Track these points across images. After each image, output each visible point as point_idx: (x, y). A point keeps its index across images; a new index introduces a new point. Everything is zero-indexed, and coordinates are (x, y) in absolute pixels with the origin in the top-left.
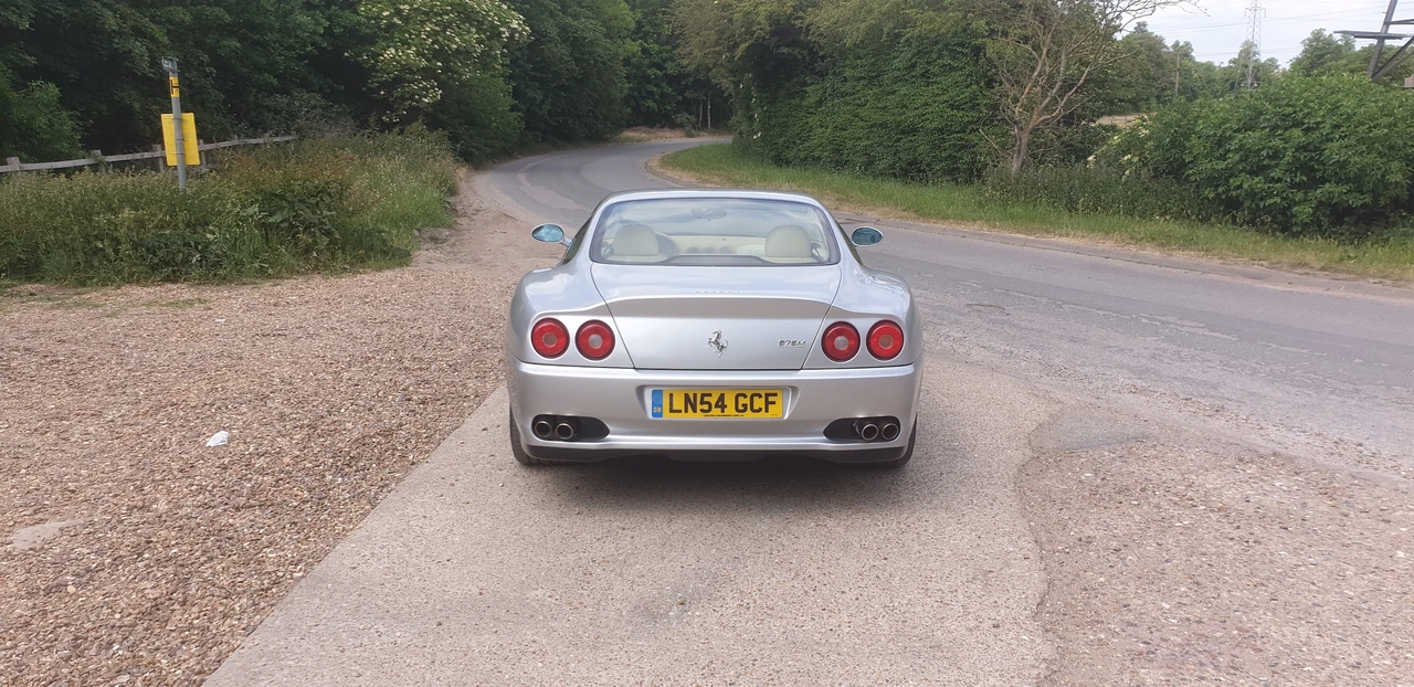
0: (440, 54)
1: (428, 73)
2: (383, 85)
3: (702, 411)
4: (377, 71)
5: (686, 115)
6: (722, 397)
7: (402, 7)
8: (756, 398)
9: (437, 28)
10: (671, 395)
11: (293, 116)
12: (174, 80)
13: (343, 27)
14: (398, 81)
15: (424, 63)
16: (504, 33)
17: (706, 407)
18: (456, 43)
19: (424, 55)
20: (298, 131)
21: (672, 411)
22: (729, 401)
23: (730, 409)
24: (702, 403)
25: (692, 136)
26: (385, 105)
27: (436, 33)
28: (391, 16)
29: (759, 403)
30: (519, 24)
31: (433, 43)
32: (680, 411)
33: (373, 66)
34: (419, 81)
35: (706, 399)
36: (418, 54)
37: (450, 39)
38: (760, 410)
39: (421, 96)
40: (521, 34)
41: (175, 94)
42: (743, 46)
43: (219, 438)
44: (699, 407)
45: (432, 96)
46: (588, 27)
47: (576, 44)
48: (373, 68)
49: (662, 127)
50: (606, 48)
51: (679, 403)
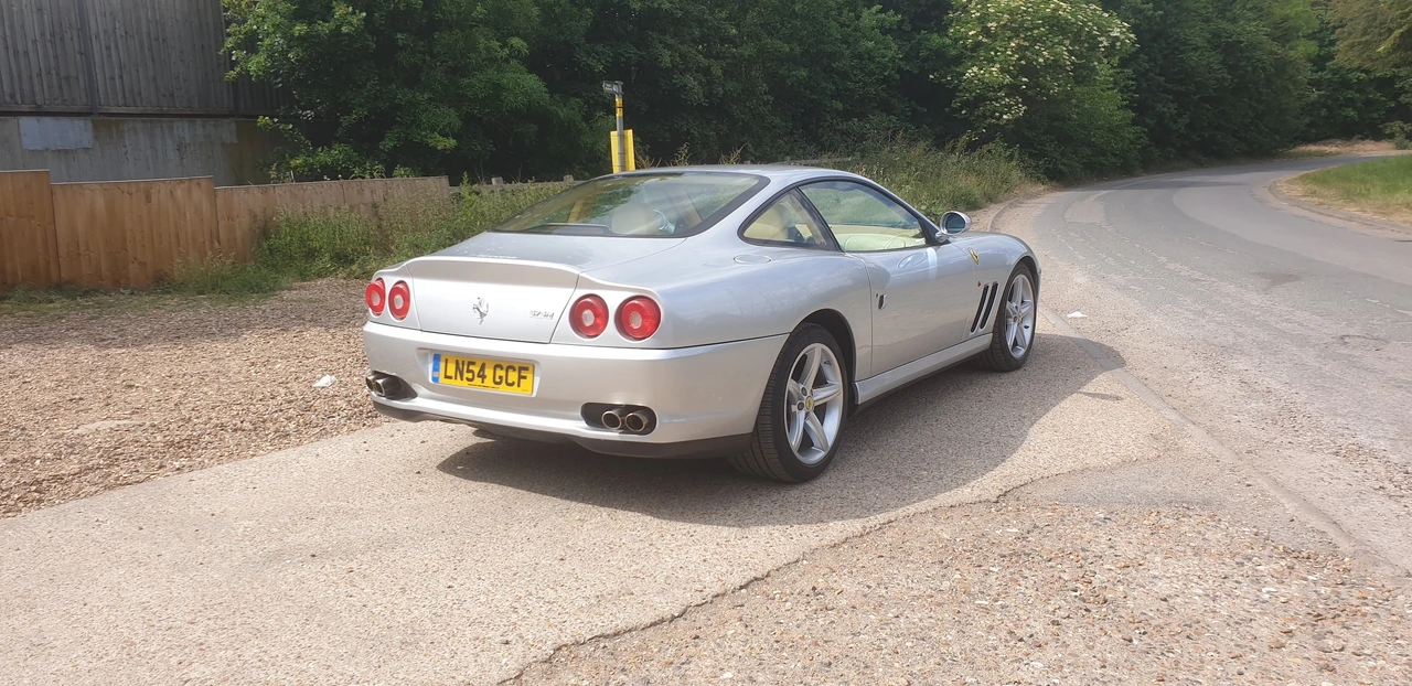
0: (1029, 70)
1: (1012, 90)
2: (965, 104)
3: (467, 379)
4: (960, 91)
5: (1400, 123)
6: (483, 367)
7: (989, 25)
8: (511, 373)
9: (1027, 44)
10: (446, 360)
11: (862, 137)
12: (618, 101)
13: (930, 50)
14: (981, 99)
15: (1008, 79)
16: (1102, 42)
17: (470, 376)
18: (1044, 57)
19: (1009, 72)
20: (862, 151)
21: (446, 377)
22: (489, 372)
23: (489, 381)
24: (468, 371)
25: (1405, 148)
26: (966, 124)
27: (1026, 48)
28: (976, 35)
29: (513, 376)
30: (1122, 33)
31: (1019, 59)
32: (450, 378)
33: (958, 85)
34: (1002, 98)
35: (471, 368)
36: (1002, 70)
37: (1039, 53)
38: (512, 384)
39: (1002, 114)
40: (1123, 42)
41: (619, 113)
42: (1397, 33)
43: (326, 380)
44: (466, 375)
45: (1012, 111)
46: (1252, 30)
47: (1230, 50)
48: (956, 89)
49: (1363, 139)
50: (1271, 53)
51: (451, 370)
